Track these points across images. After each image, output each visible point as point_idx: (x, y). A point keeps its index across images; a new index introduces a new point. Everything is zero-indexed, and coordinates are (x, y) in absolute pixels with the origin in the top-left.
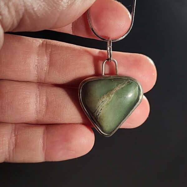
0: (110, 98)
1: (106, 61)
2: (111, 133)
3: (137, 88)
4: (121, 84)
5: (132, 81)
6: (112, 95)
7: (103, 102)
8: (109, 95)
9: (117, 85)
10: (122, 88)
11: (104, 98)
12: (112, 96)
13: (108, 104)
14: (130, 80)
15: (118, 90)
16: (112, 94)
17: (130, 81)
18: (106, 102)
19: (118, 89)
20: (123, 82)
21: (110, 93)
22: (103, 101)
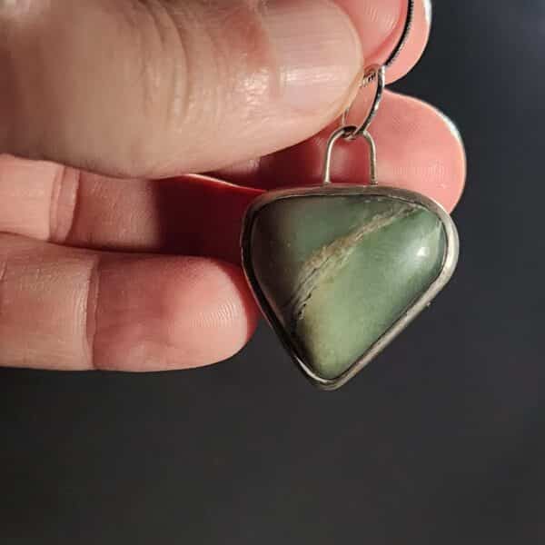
0: (341, 259)
1: (342, 132)
2: (338, 378)
3: (438, 230)
4: (381, 213)
5: (420, 207)
6: (347, 249)
7: (315, 270)
8: (339, 250)
9: (369, 219)
10: (385, 229)
11: (320, 257)
12: (348, 254)
13: (331, 280)
14: (415, 203)
15: (371, 234)
16: (349, 246)
17: (414, 205)
18: (326, 272)
19: (368, 230)
20: (389, 209)
21: (343, 243)
22: (317, 266)
